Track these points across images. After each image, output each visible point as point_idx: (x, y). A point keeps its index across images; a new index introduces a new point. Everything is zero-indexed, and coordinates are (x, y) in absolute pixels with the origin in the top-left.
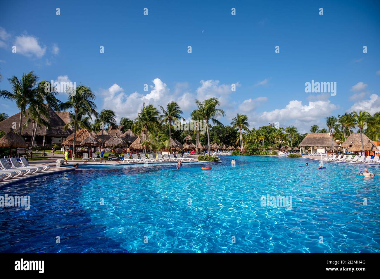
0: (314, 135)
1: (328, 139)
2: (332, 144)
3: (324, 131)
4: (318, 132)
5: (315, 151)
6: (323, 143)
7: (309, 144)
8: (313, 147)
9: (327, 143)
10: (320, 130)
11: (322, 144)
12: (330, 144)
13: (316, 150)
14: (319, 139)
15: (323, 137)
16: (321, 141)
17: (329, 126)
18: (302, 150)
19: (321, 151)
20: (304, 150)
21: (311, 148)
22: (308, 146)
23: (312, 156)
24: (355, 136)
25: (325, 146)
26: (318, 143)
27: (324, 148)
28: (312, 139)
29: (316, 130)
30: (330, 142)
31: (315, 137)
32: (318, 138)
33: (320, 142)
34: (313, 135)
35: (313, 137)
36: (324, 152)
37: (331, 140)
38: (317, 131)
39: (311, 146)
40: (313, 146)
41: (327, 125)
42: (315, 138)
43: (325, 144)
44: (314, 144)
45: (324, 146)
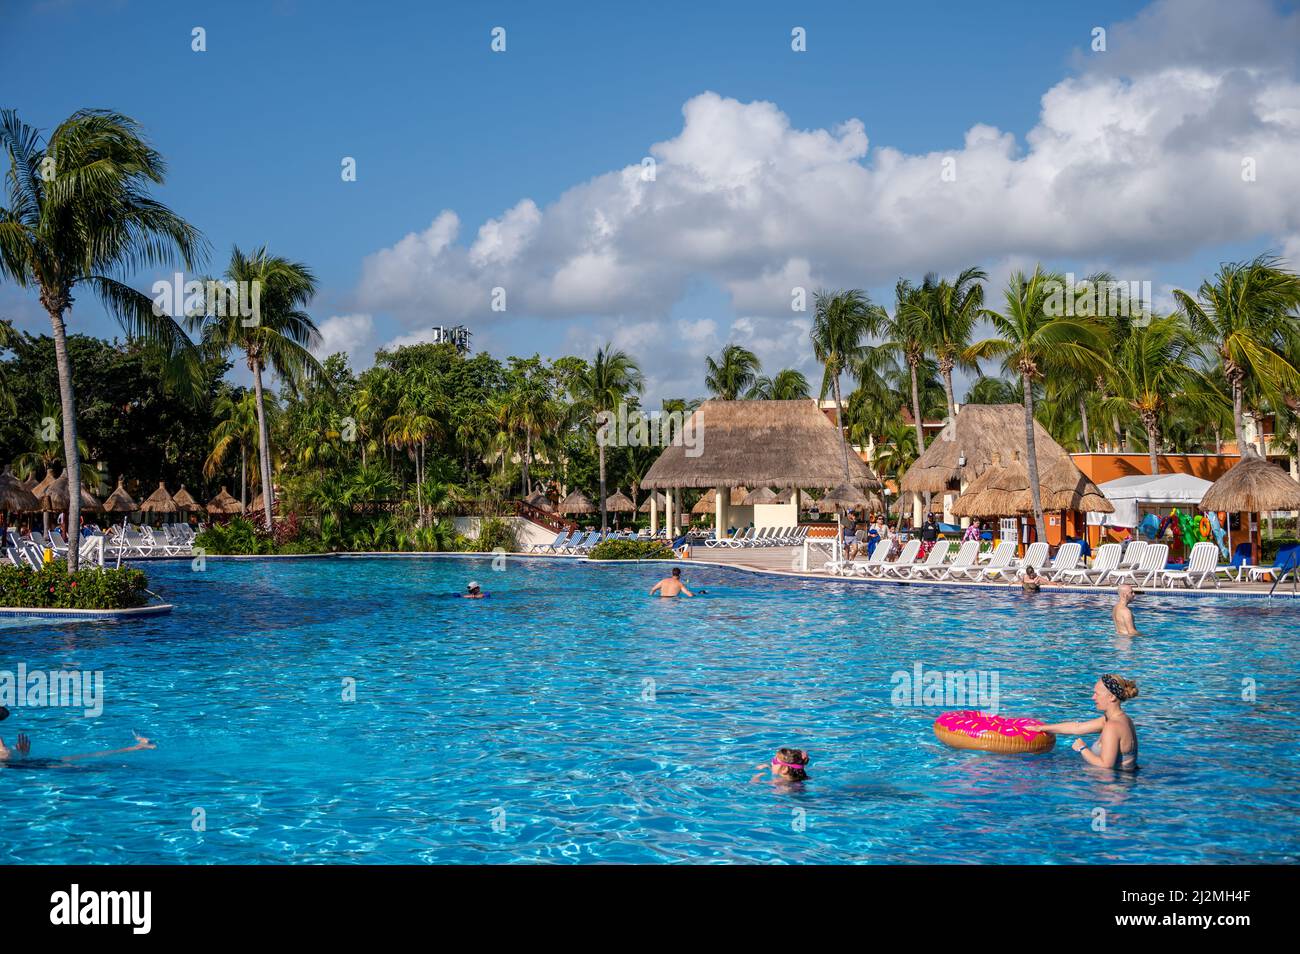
0: (740, 414)
1: (815, 436)
2: (840, 472)
3: (789, 387)
4: (753, 394)
5: (741, 519)
6: (789, 466)
7: (703, 471)
8: (727, 493)
9: (814, 463)
10: (766, 381)
11: (780, 475)
12: (828, 471)
13: (747, 511)
14: (766, 441)
15: (788, 429)
16: (778, 451)
17: (831, 356)
18: (661, 514)
19: (775, 516)
20: (673, 513)
21: (718, 498)
22: (703, 483)
23: (721, 550)
24: (977, 419)
25: (800, 482)
26: (760, 467)
27: (794, 498)
28: (726, 439)
29: (740, 379)
30: (829, 457)
31: (740, 425)
32: (759, 433)
33: (773, 455)
34: (732, 413)
35: (728, 426)
36: (793, 523)
37: (833, 444)
38: (748, 388)
39: (716, 482)
40: (728, 482)
41: (818, 348)
42: (742, 433)
43: (803, 476)
44: (734, 472)
45: (792, 482)
